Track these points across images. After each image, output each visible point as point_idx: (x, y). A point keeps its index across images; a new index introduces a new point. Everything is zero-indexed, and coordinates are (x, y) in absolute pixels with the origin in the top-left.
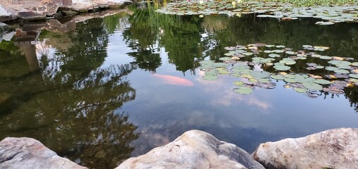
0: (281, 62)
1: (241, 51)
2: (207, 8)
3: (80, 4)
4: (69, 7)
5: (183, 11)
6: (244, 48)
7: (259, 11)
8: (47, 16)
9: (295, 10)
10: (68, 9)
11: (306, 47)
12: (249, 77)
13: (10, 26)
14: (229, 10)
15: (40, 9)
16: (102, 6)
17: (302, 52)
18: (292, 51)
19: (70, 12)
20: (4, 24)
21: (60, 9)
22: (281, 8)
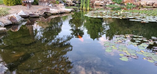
0: (141, 45)
1: (122, 38)
2: (106, 14)
3: (53, 11)
4: (49, 12)
5: (96, 16)
6: (124, 36)
7: (130, 18)
8: (40, 15)
9: (147, 17)
10: (48, 13)
11: (153, 37)
12: (126, 52)
13: (25, 20)
14: (117, 16)
15: (37, 12)
16: (62, 12)
17: (151, 40)
18: (146, 39)
19: (49, 14)
20: (23, 19)
21: (45, 13)
22: (141, 16)
